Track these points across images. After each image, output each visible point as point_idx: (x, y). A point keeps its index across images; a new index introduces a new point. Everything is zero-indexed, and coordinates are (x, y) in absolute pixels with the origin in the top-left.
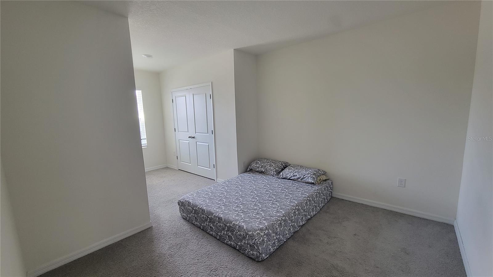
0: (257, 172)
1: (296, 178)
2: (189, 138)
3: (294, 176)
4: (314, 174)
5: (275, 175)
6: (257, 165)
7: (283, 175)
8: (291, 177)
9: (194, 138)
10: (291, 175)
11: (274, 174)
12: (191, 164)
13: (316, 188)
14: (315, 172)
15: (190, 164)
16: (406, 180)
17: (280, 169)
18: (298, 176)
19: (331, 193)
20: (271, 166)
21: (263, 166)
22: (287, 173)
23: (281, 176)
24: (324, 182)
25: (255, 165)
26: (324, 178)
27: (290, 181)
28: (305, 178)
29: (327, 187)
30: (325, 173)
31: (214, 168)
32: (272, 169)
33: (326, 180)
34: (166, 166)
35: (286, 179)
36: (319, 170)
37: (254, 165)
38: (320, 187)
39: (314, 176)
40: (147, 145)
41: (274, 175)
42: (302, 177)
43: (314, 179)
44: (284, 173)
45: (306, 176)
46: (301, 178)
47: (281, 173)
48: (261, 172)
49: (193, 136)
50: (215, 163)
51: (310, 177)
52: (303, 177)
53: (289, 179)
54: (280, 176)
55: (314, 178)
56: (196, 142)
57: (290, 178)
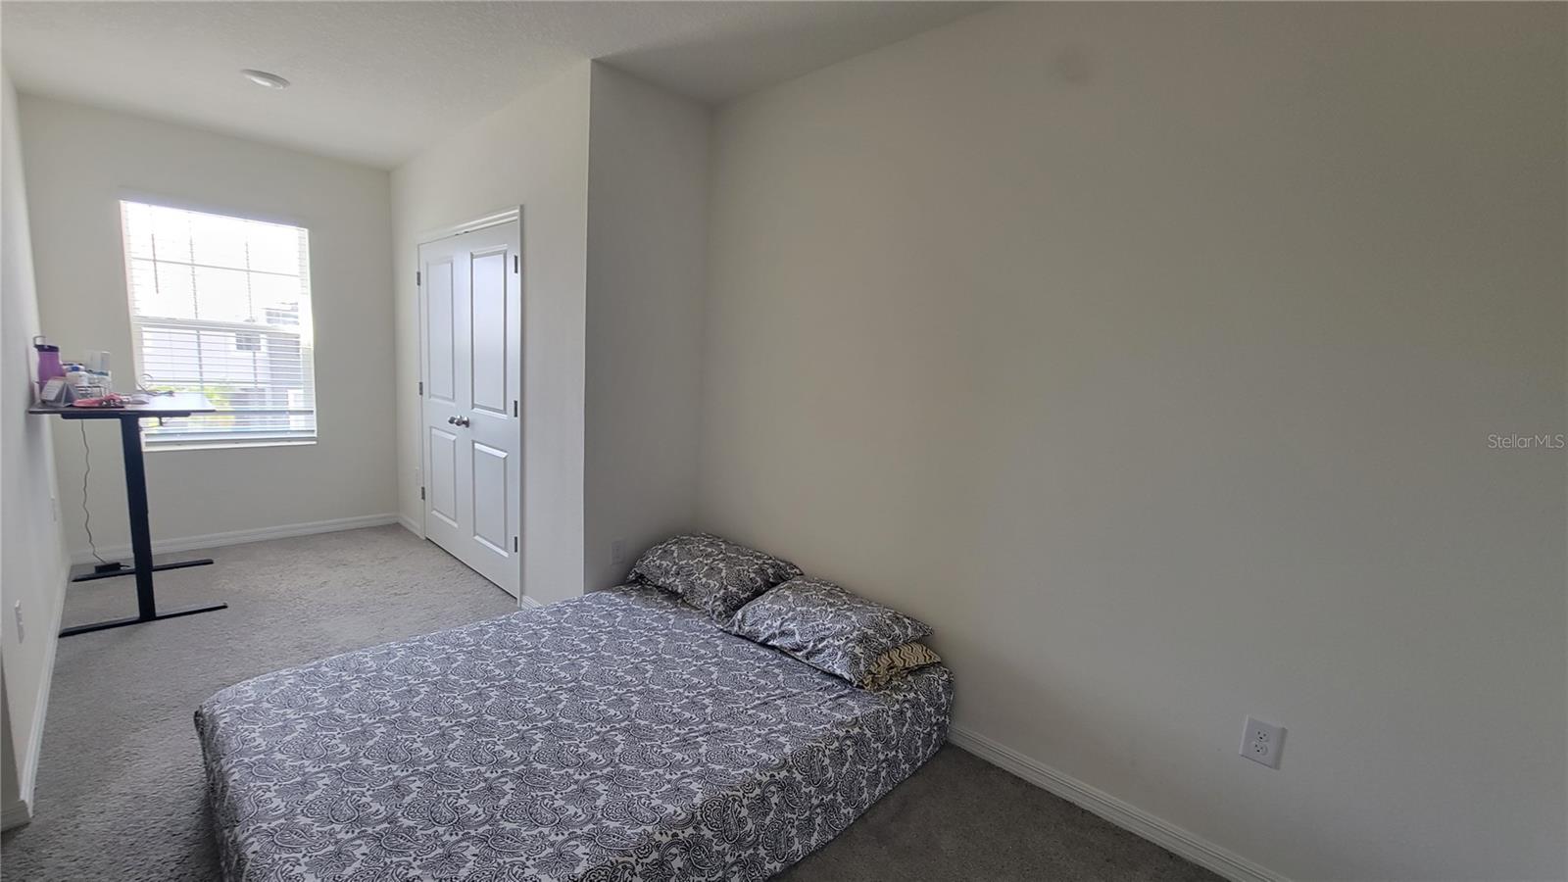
0: (662, 589)
1: (785, 643)
2: (451, 421)
3: (783, 634)
4: (864, 640)
5: (720, 614)
6: (665, 563)
7: (743, 619)
8: (773, 636)
9: (467, 423)
10: (771, 626)
11: (713, 612)
12: (456, 525)
13: (856, 708)
14: (870, 632)
15: (455, 521)
16: (1284, 731)
17: (744, 592)
18: (797, 637)
19: (942, 727)
20: (713, 571)
21: (682, 567)
22: (765, 615)
23: (737, 623)
24: (910, 678)
25: (658, 562)
26: (916, 656)
27: (762, 652)
28: (820, 651)
29: (916, 705)
30: (924, 638)
31: (516, 551)
32: (711, 589)
33: (921, 669)
34: (393, 521)
35: (753, 641)
36: (896, 619)
37: (653, 562)
38: (876, 707)
39: (858, 650)
40: (315, 435)
41: (715, 616)
42: (812, 644)
43: (858, 664)
44: (749, 614)
45: (825, 643)
46: (806, 648)
47: (739, 614)
48: (672, 595)
49: (466, 419)
50: (519, 532)
51: (840, 653)
52: (815, 645)
53: (764, 644)
54: (733, 625)
55: (855, 661)
56: (473, 442)
57: (767, 640)
